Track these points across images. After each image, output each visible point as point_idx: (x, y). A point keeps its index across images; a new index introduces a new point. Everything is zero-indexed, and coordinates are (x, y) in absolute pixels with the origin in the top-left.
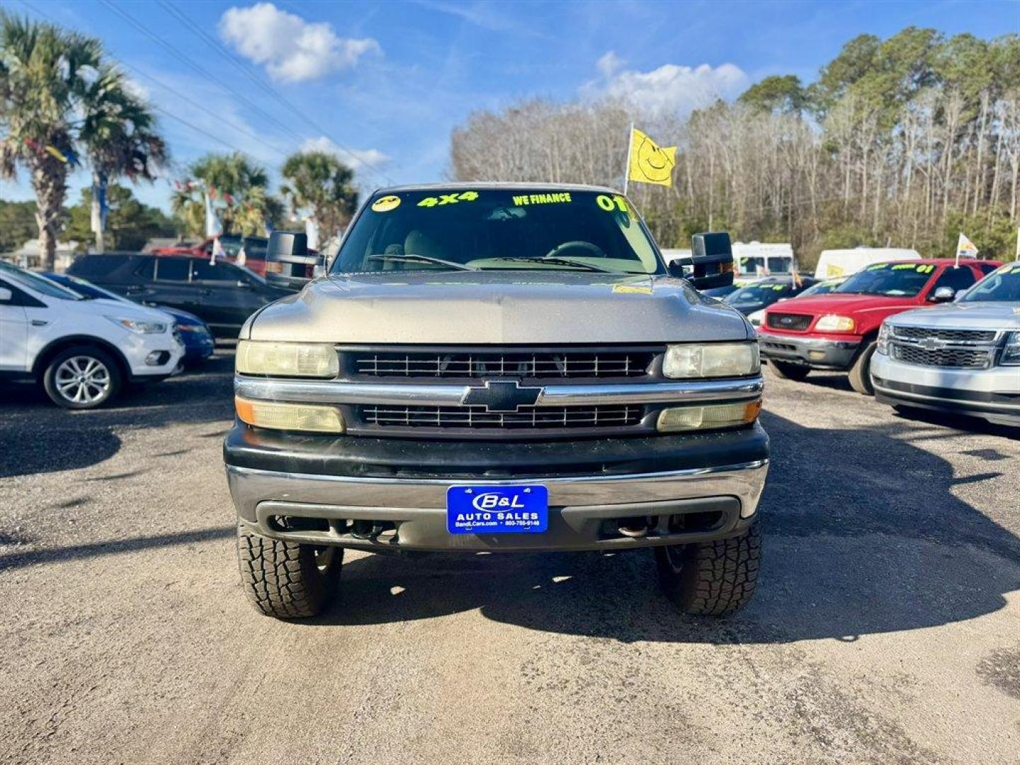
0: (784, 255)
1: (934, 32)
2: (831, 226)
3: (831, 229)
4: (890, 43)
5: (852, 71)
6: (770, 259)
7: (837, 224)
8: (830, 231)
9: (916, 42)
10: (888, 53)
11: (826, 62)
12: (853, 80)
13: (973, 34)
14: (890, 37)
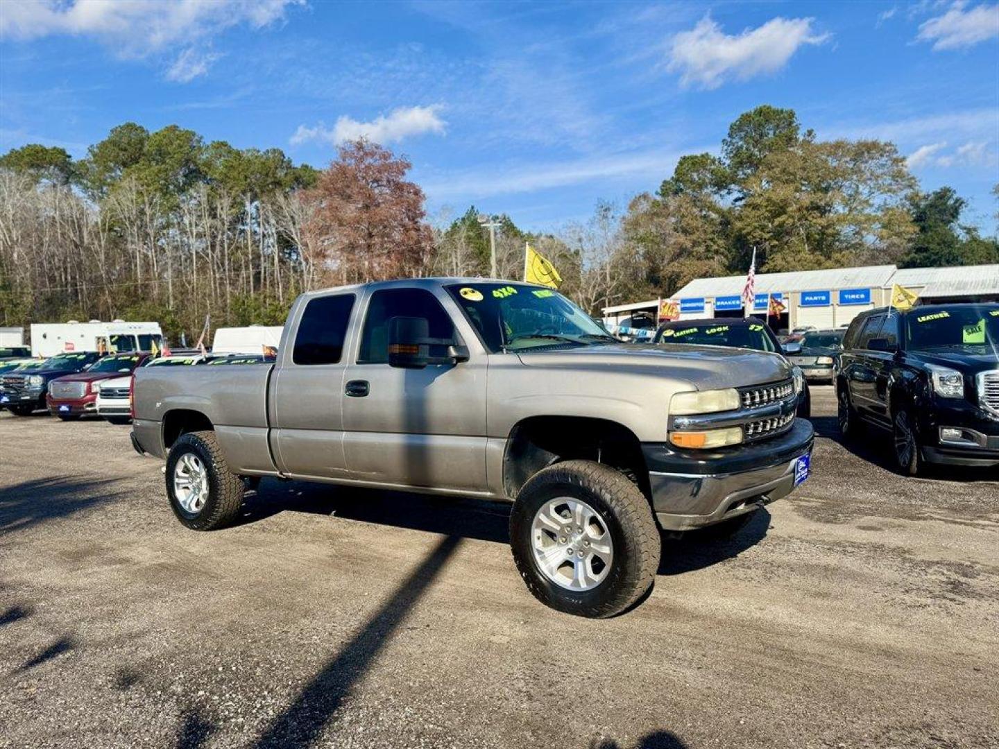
0: (153, 332)
1: (194, 134)
2: (128, 303)
3: (128, 307)
4: (158, 138)
5: (123, 156)
6: (140, 337)
7: (134, 303)
8: (128, 310)
9: (181, 140)
10: (157, 146)
11: (96, 142)
12: (125, 165)
13: (229, 143)
14: (157, 131)
